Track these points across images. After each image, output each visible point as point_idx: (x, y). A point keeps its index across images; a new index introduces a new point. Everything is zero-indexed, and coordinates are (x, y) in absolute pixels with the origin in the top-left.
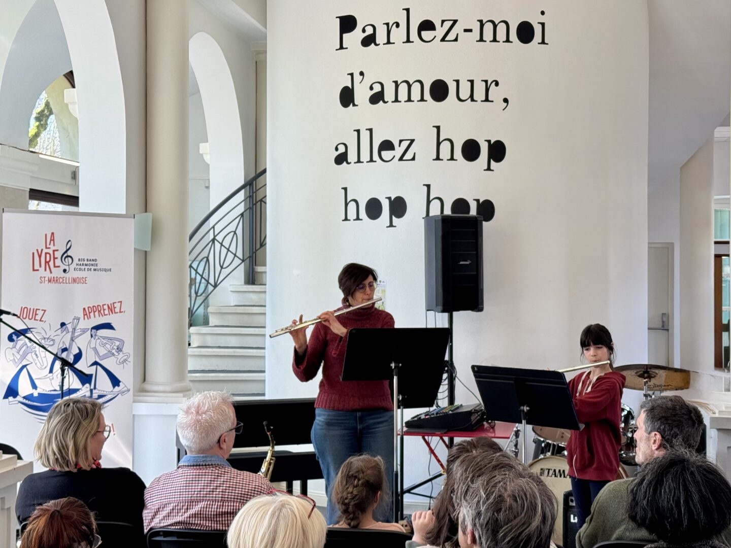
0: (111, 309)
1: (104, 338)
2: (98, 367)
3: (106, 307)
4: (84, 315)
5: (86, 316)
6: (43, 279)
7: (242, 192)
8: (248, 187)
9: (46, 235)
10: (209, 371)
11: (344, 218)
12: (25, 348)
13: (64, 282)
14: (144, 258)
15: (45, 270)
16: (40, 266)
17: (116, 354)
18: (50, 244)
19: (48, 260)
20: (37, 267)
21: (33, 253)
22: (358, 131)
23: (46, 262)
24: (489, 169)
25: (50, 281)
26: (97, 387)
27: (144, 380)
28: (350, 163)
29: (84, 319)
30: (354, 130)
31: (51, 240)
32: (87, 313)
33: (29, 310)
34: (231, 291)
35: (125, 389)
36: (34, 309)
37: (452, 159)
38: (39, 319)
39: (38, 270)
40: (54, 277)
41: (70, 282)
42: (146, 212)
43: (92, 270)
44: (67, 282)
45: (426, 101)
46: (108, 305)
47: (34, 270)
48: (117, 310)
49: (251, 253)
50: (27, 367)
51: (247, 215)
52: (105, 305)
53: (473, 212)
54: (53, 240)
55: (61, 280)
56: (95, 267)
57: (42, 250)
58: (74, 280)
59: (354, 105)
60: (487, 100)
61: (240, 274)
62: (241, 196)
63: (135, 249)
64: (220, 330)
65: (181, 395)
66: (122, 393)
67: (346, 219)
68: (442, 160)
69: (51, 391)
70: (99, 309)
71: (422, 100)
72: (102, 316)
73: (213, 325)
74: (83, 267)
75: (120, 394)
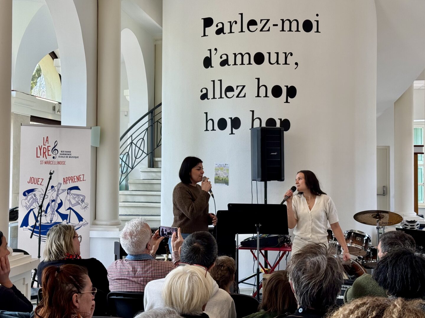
0: (78, 179)
1: (75, 194)
2: (71, 210)
3: (75, 178)
4: (64, 182)
5: (65, 182)
6: (42, 162)
7: (147, 117)
8: (150, 114)
9: (44, 138)
10: (129, 215)
11: (205, 129)
12: (32, 199)
13: (53, 163)
14: (96, 151)
15: (43, 157)
16: (41, 155)
17: (81, 203)
18: (46, 143)
19: (45, 151)
20: (39, 155)
21: (37, 148)
22: (214, 81)
23: (44, 152)
24: (287, 102)
25: (46, 163)
26: (70, 222)
27: (95, 219)
28: (209, 99)
29: (64, 184)
30: (212, 81)
31: (46, 141)
32: (65, 181)
33: (34, 179)
34: (141, 171)
35: (86, 223)
36: (37, 178)
37: (266, 96)
38: (40, 184)
39: (39, 157)
40: (48, 161)
41: (57, 164)
42: (97, 126)
43: (68, 157)
44: (55, 164)
45: (252, 64)
46: (77, 176)
47: (37, 157)
48: (82, 179)
49: (152, 150)
50: (33, 210)
51: (150, 129)
52: (75, 176)
53: (278, 125)
54: (48, 141)
55: (52, 163)
56: (70, 156)
57: (42, 146)
58: (59, 163)
59: (212, 67)
60: (286, 63)
61: (146, 161)
62: (146, 119)
63: (91, 146)
64: (135, 192)
65: (116, 227)
66: (84, 225)
67: (207, 130)
68: (261, 97)
69: (46, 223)
70: (72, 179)
71: (250, 63)
72: (74, 182)
73: (131, 190)
74: (63, 156)
75: (83, 226)
